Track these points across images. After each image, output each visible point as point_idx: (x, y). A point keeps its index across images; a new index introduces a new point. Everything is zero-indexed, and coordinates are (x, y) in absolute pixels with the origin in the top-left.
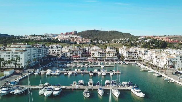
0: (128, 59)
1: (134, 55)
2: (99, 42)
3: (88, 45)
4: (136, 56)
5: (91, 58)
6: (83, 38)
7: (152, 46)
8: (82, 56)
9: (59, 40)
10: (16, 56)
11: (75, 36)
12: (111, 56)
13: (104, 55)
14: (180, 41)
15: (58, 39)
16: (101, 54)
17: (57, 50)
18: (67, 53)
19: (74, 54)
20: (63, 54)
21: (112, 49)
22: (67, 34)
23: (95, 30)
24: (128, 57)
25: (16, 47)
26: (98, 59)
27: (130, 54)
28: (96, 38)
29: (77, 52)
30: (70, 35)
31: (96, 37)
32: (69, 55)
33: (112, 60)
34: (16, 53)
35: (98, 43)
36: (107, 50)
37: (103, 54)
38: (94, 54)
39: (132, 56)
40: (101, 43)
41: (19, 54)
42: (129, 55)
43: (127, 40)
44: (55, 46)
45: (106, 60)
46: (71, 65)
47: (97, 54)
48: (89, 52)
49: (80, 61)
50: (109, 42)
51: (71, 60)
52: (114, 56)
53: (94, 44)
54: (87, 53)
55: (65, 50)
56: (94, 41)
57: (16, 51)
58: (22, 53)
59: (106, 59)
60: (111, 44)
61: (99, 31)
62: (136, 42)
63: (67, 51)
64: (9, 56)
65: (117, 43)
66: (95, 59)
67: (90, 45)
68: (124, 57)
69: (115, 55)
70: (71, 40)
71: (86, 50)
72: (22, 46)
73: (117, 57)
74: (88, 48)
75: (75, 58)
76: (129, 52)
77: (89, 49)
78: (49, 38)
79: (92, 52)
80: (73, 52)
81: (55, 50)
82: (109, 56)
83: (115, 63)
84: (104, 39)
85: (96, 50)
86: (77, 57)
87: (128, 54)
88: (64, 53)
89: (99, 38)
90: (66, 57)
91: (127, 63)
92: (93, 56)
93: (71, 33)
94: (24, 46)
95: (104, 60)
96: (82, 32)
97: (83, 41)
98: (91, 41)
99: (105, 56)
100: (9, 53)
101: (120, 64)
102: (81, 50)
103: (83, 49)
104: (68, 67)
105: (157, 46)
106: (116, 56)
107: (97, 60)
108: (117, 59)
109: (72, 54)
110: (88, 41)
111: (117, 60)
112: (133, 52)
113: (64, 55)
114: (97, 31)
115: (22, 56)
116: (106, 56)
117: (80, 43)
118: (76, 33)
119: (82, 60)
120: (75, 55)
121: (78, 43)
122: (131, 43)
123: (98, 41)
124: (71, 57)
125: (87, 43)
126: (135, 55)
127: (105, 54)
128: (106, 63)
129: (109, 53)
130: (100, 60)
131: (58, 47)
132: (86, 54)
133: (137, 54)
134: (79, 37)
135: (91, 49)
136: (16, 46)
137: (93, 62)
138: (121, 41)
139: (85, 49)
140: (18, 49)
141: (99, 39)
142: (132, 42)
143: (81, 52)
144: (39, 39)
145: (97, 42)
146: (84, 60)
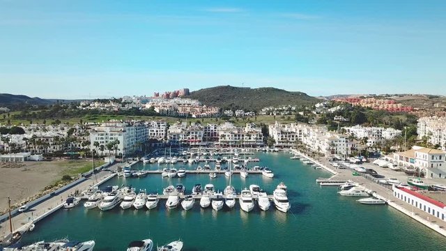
0: (281, 144)
1: (291, 138)
2: (237, 113)
3: (214, 119)
4: (295, 138)
5: (219, 143)
6: (203, 105)
7: (338, 120)
8: (204, 140)
9: (157, 110)
10: (112, 139)
11: (187, 101)
12: (252, 140)
13: (241, 138)
14: (417, 109)
15: (153, 108)
16: (235, 136)
17: (158, 130)
18: (178, 135)
19: (190, 136)
20: (172, 136)
21: (255, 127)
22: (168, 96)
23: (228, 88)
24: (280, 140)
25: (109, 126)
26: (230, 144)
27: (284, 135)
28: (231, 105)
29: (196, 133)
30: (176, 100)
31: (231, 101)
32: (182, 138)
33: (254, 146)
34: (112, 135)
35: (234, 115)
36: (247, 129)
37: (239, 136)
38: (224, 136)
39: (288, 138)
40: (241, 116)
41: (116, 136)
42: (282, 136)
43: (294, 108)
44: (155, 123)
45: (243, 146)
46: (188, 153)
47: (228, 136)
48: (215, 133)
49: (201, 148)
50: (255, 112)
51: (186, 146)
52: (256, 139)
53: (227, 118)
54: (212, 135)
55: (175, 129)
56: (227, 112)
57: (111, 131)
58: (120, 135)
59: (244, 143)
60: (258, 118)
61: (236, 88)
62: (310, 112)
63: (179, 131)
64: (102, 138)
65: (272, 114)
66: (226, 145)
67: (219, 119)
68: (274, 142)
69: (259, 137)
70: (180, 109)
71: (211, 129)
72: (117, 125)
73: (262, 140)
74: (213, 127)
75: (193, 144)
76: (282, 133)
77: (215, 128)
78: (135, 106)
79: (221, 133)
80: (189, 133)
81: (155, 130)
82: (250, 139)
83: (257, 149)
84: (247, 107)
85: (228, 130)
86: (196, 142)
87: (280, 135)
88: (174, 136)
89: (236, 103)
90: (178, 142)
91: (276, 149)
92: (223, 140)
93: (176, 95)
94: (121, 125)
95: (240, 146)
96: (202, 91)
97: (203, 111)
98: (221, 110)
99: (243, 138)
100: (102, 135)
101: (266, 151)
102: (201, 129)
103: (206, 128)
104: (184, 155)
105: (346, 122)
106: (260, 139)
107: (228, 146)
108: (262, 144)
109: (187, 137)
110: (215, 110)
111: (262, 146)
112: (289, 133)
113: (174, 139)
114: (234, 88)
115: (121, 139)
116: (245, 140)
117: (198, 117)
118: (187, 94)
119: (204, 146)
120: (193, 138)
121: (194, 116)
122: (299, 115)
123: (234, 112)
124: (185, 141)
125: (212, 116)
126: (293, 136)
127: (243, 136)
128: (243, 150)
129: (249, 135)
130: (235, 146)
131: (161, 125)
132: (210, 137)
133: (296, 136)
134: (194, 102)
135: (219, 128)
136: (111, 124)
137: (222, 149)
138: (281, 111)
139: (209, 128)
140: (114, 129)
141: (238, 108)
142: (301, 113)
143: (202, 133)
144: (116, 109)
145: (232, 113)
146: (208, 146)
